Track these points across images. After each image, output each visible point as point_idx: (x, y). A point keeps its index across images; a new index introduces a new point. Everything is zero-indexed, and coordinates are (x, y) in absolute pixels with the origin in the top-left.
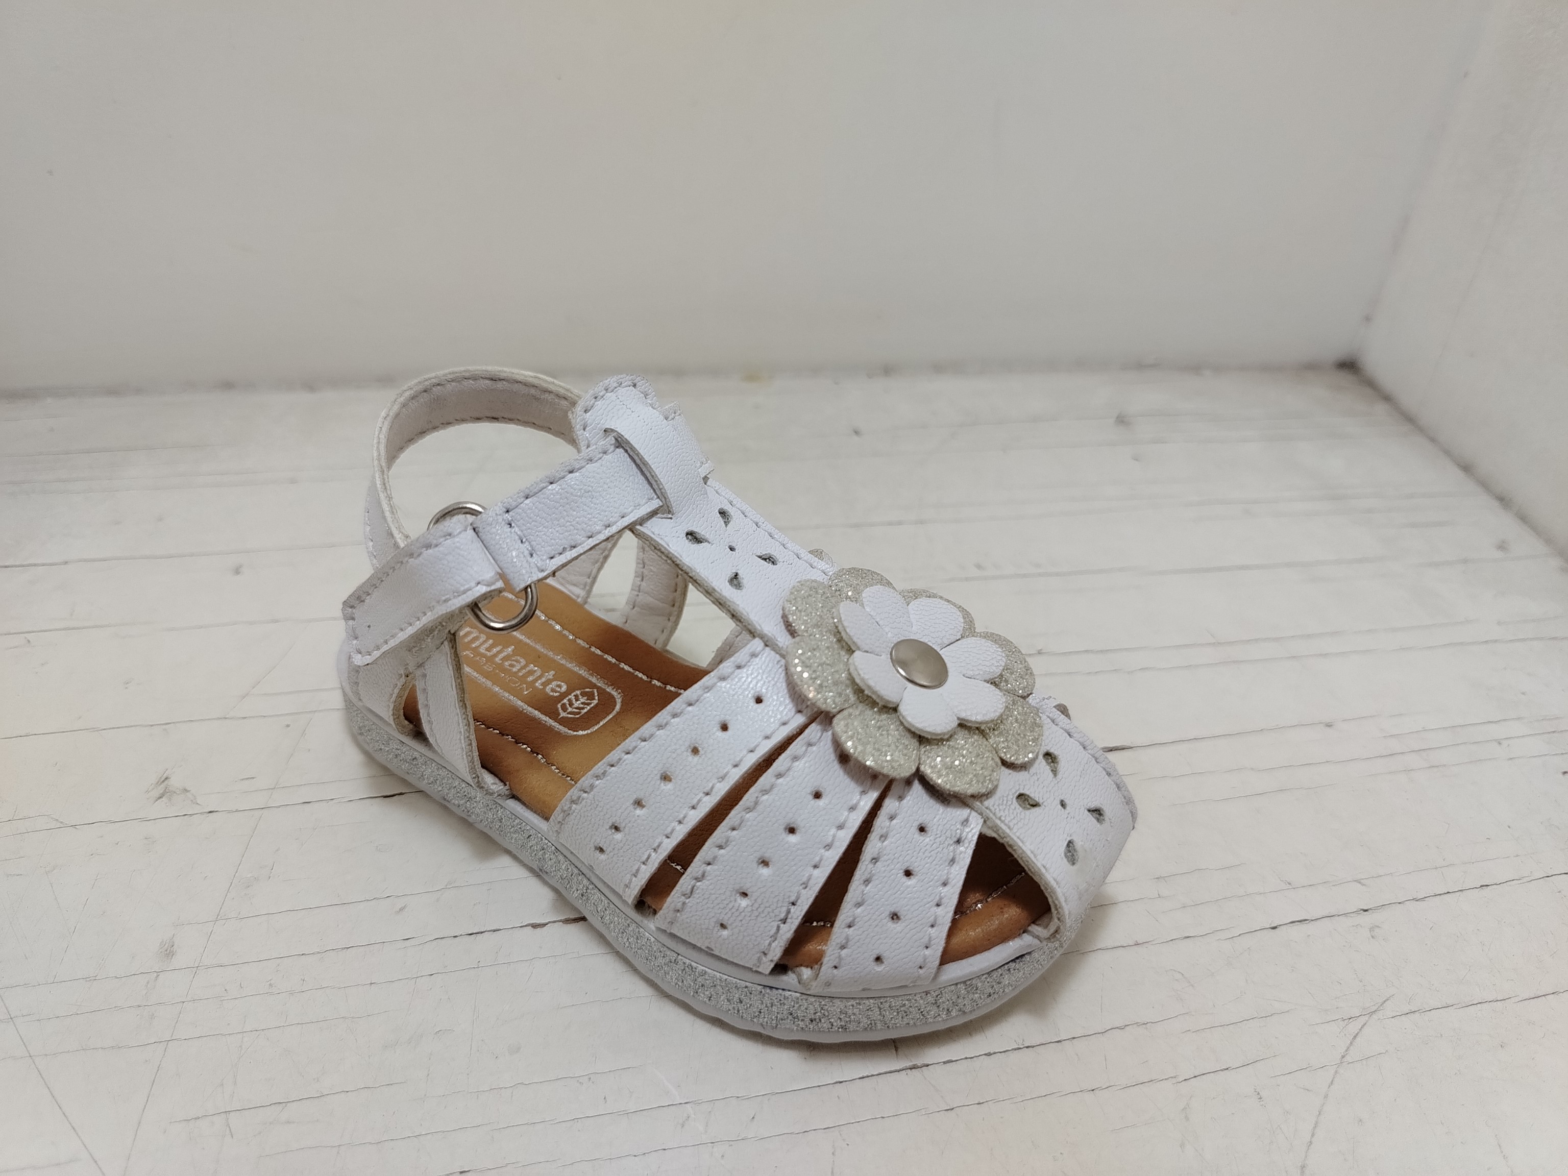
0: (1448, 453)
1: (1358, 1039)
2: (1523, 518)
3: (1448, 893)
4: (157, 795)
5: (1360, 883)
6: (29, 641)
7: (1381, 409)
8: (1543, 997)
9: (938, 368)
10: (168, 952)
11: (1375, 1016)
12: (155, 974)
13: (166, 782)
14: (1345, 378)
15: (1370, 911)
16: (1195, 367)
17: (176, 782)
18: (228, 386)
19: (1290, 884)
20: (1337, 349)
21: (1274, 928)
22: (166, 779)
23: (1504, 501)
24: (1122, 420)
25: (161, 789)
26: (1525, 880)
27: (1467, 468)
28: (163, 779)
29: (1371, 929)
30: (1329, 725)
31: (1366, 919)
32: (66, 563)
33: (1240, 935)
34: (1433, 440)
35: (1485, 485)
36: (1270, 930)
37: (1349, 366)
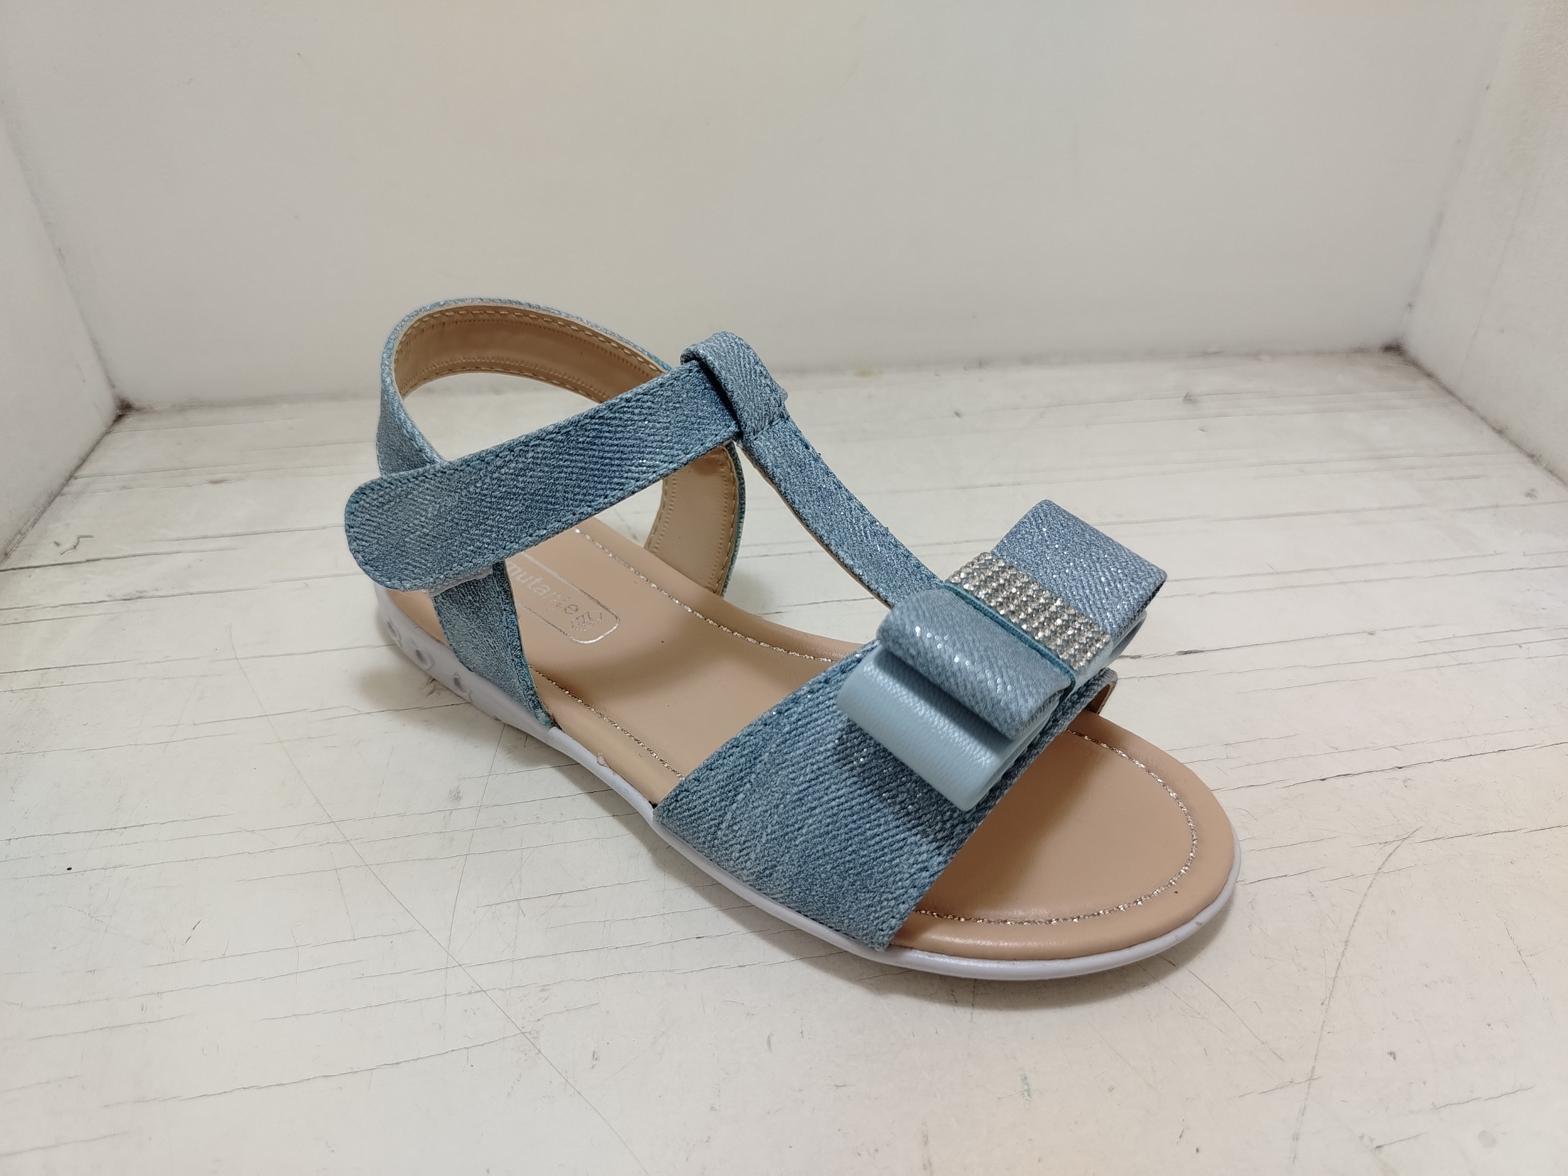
0: (1483, 419)
1: (1392, 857)
2: (1552, 470)
3: (1471, 755)
5: (1395, 748)
6: (308, 585)
7: (1423, 384)
8: (1548, 830)
9: (1026, 360)
10: (456, 796)
11: (1406, 841)
12: (450, 812)
14: (1391, 360)
15: (1404, 769)
16: (1255, 355)
19: (1336, 749)
20: (1385, 336)
21: (1323, 780)
23: (1534, 457)
24: (1189, 399)
25: (431, 687)
26: (1537, 746)
27: (1500, 432)
29: (1405, 781)
30: (1371, 634)
31: (1400, 774)
33: (1293, 785)
34: (1470, 409)
35: (1517, 446)
36: (1319, 782)
37: (1394, 349)
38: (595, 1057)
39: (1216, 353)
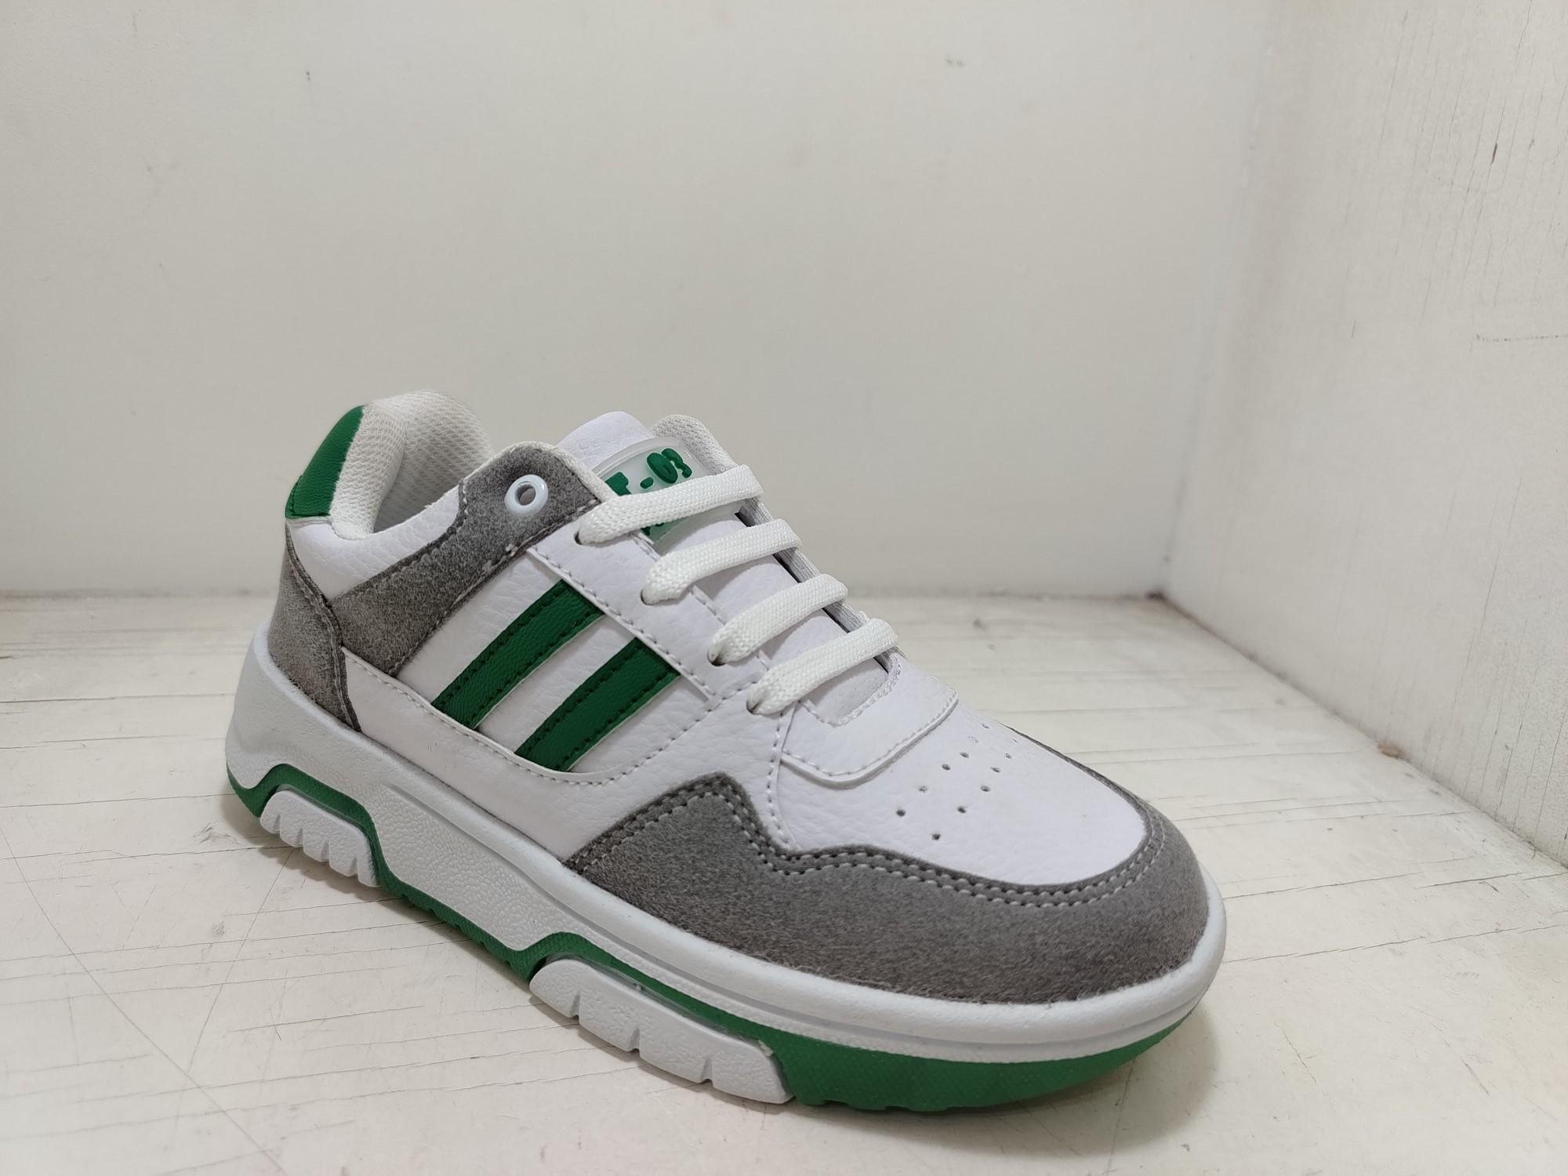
0: (1237, 648)
2: (1297, 687)
3: (1242, 896)
4: (203, 838)
6: (84, 746)
7: (1184, 623)
8: (1317, 954)
10: (220, 931)
12: (210, 945)
14: (1156, 605)
16: (1038, 597)
17: (218, 830)
20: (1148, 584)
22: (210, 829)
23: (1281, 676)
24: (977, 624)
25: (206, 835)
26: (1301, 889)
27: (1252, 657)
28: (207, 829)
32: (113, 698)
34: (1225, 641)
35: (1267, 667)
37: (1158, 597)
39: (1003, 594)
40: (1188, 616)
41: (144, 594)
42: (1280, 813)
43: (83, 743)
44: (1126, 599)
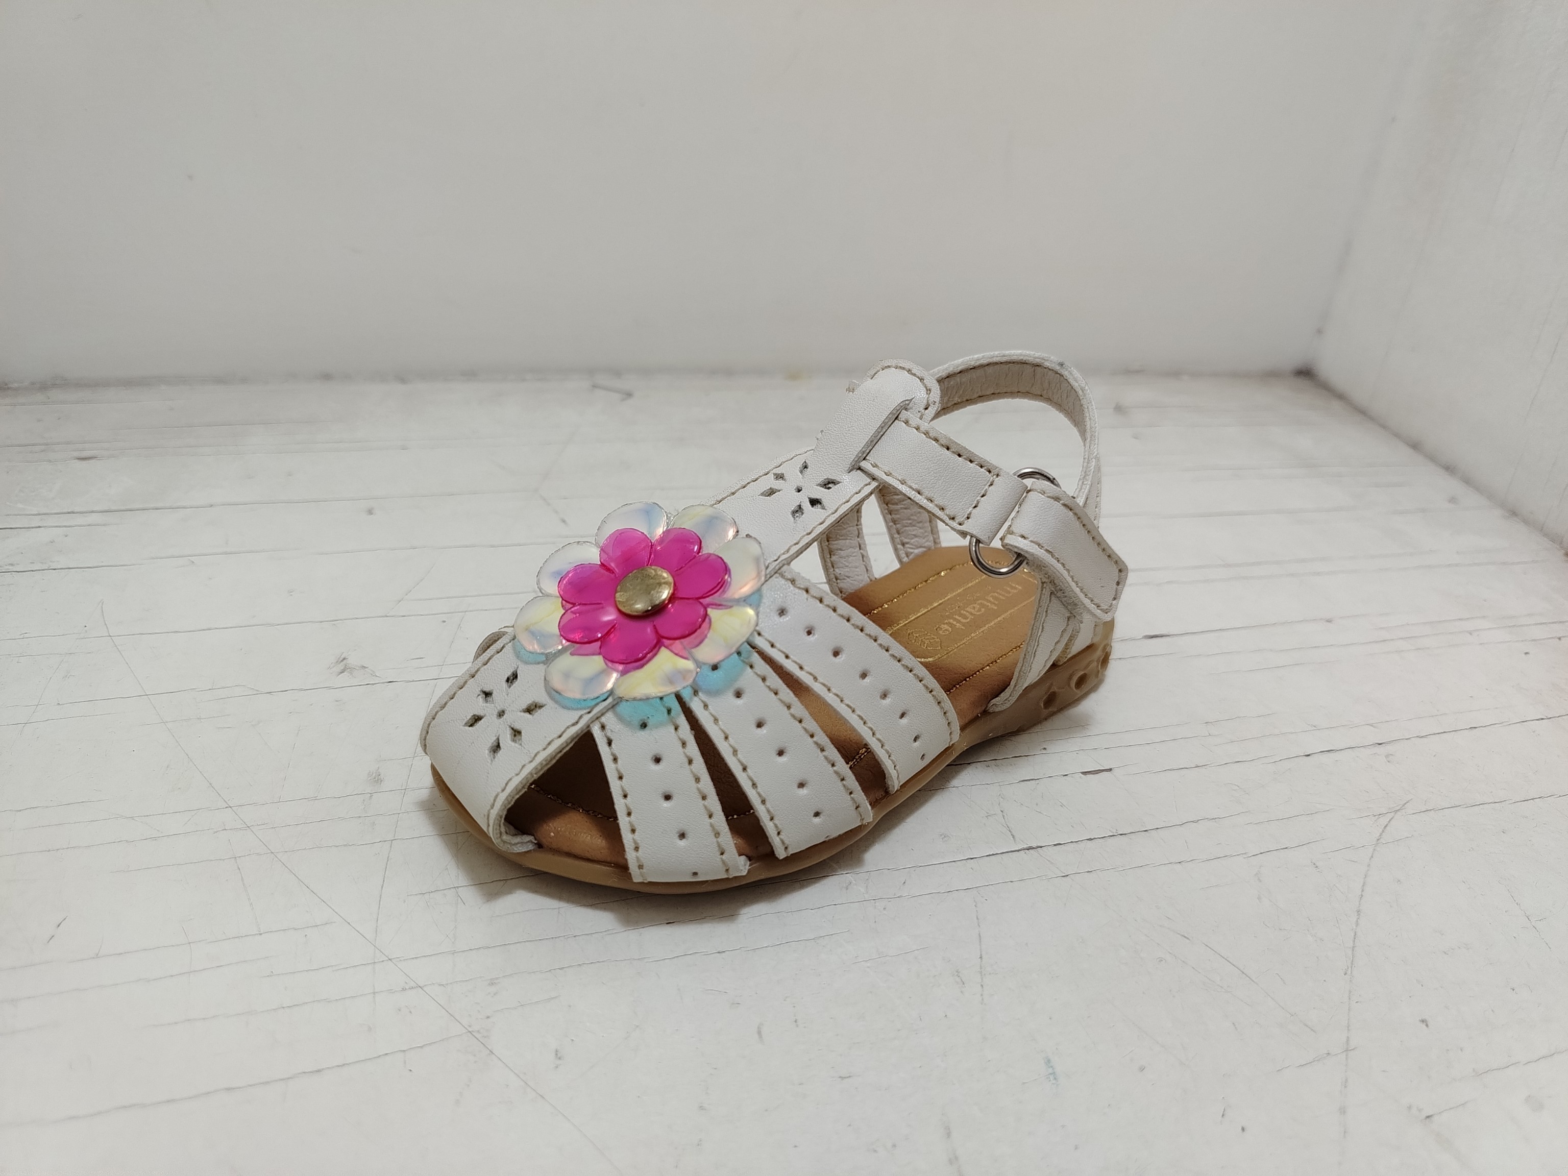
0: (1397, 435)
1: (1388, 828)
2: (1467, 481)
3: (1444, 732)
4: (339, 671)
5: (1372, 726)
6: (193, 562)
7: (1335, 405)
8: (1532, 801)
10: (377, 779)
11: (1398, 813)
12: (369, 795)
13: (345, 661)
14: (1304, 383)
15: (1383, 745)
16: (1174, 373)
17: (352, 661)
18: (327, 377)
19: (1315, 727)
20: (1293, 362)
21: (1308, 755)
22: (344, 659)
23: (1449, 469)
24: (1119, 409)
25: (341, 667)
26: (1505, 724)
27: (1415, 446)
28: (341, 659)
29: (1387, 756)
30: (1329, 621)
31: (1382, 749)
32: (211, 506)
33: (1280, 760)
34: (1384, 427)
35: (1432, 458)
36: (1305, 757)
37: (1305, 373)
38: (558, 1055)
39: (1138, 372)
40: (1341, 396)
41: (221, 380)
42: (1471, 634)
43: (192, 559)
44: (1270, 376)
